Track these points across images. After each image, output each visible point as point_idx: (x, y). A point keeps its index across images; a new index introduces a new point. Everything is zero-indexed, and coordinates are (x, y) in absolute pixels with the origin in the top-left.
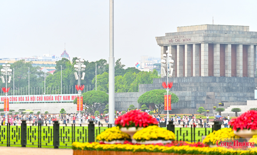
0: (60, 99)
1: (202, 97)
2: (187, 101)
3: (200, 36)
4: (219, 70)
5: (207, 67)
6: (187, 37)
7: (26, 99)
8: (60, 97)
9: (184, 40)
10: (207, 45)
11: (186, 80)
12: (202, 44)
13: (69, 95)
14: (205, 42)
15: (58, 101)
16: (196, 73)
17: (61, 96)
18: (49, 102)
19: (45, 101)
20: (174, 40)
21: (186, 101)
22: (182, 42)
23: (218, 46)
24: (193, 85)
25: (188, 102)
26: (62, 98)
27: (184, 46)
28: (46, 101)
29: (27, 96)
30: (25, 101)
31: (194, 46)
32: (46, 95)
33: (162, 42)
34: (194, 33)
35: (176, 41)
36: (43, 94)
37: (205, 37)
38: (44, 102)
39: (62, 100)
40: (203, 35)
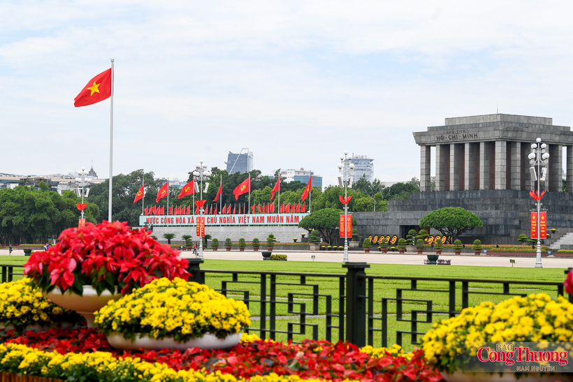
0: (247, 221)
1: (514, 219)
2: (492, 225)
3: (495, 130)
4: (519, 181)
5: (504, 175)
6: (471, 132)
7: (189, 221)
8: (247, 219)
9: (465, 137)
10: (505, 143)
11: (471, 194)
12: (496, 143)
13: (262, 215)
14: (502, 139)
15: (243, 224)
16: (485, 185)
17: (248, 217)
18: (228, 226)
19: (221, 224)
20: (447, 136)
21: (490, 225)
22: (460, 139)
23: (519, 145)
24: (489, 202)
25: (494, 227)
26: (251, 219)
27: (463, 145)
28: (223, 224)
29: (190, 216)
30: (186, 224)
31: (482, 146)
32: (223, 216)
33: (423, 140)
34: (481, 126)
35: (451, 137)
36: (218, 214)
37: (503, 131)
38: (219, 226)
39: (251, 223)
40: (501, 129)
